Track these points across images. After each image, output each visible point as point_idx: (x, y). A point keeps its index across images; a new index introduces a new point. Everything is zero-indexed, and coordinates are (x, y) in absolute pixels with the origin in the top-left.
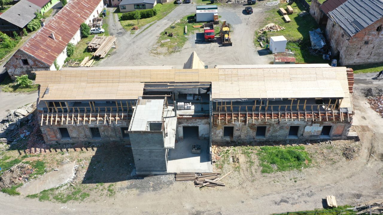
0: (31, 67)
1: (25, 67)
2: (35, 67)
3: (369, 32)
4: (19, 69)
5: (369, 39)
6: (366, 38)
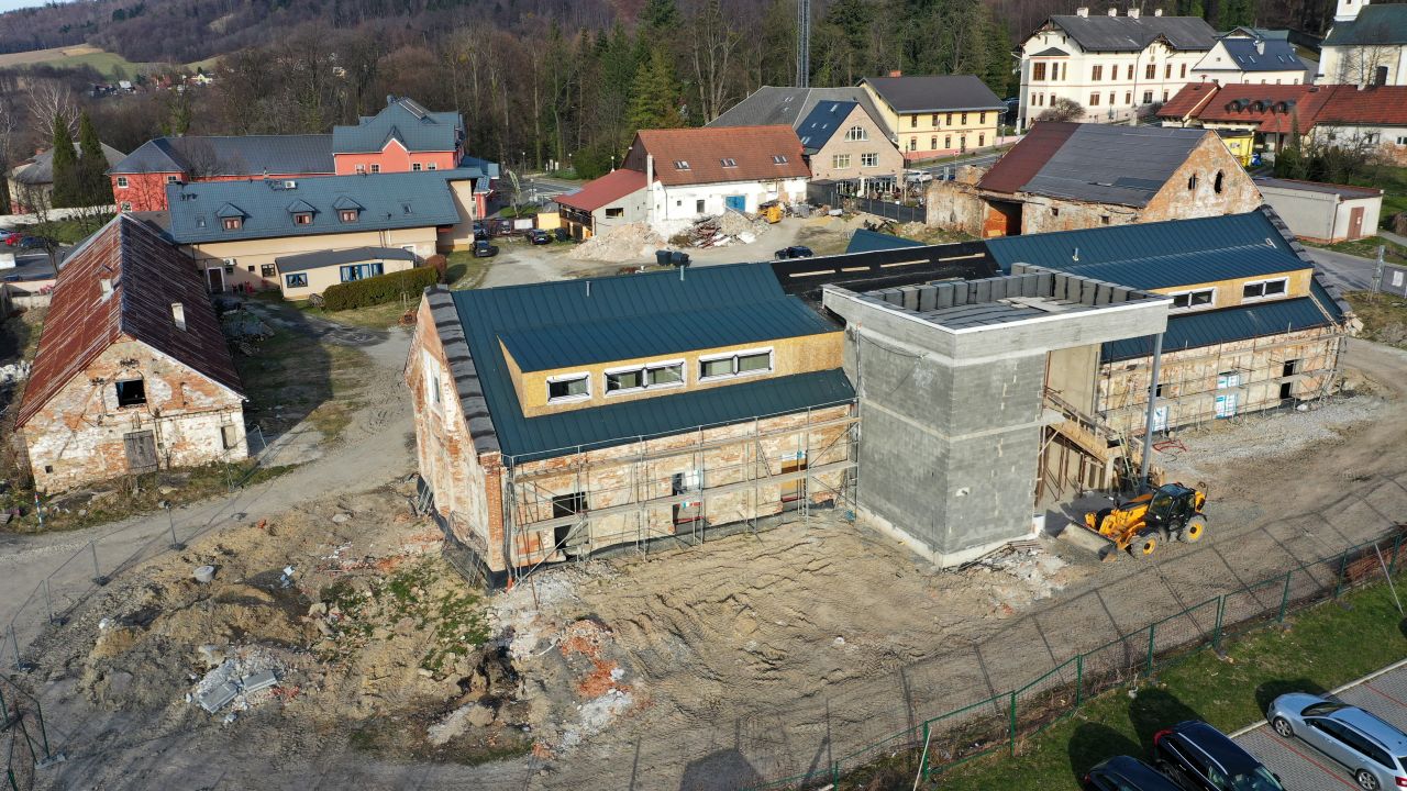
0: (157, 415)
1: (127, 417)
2: (174, 412)
4: (91, 430)
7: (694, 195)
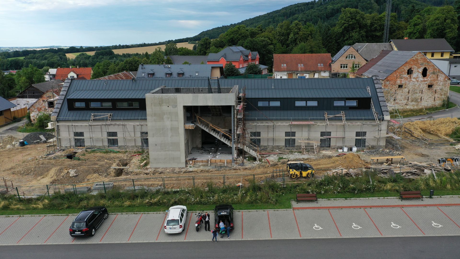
1: (50, 110)
3: (400, 75)
4: (42, 112)
5: (402, 82)
6: (399, 82)
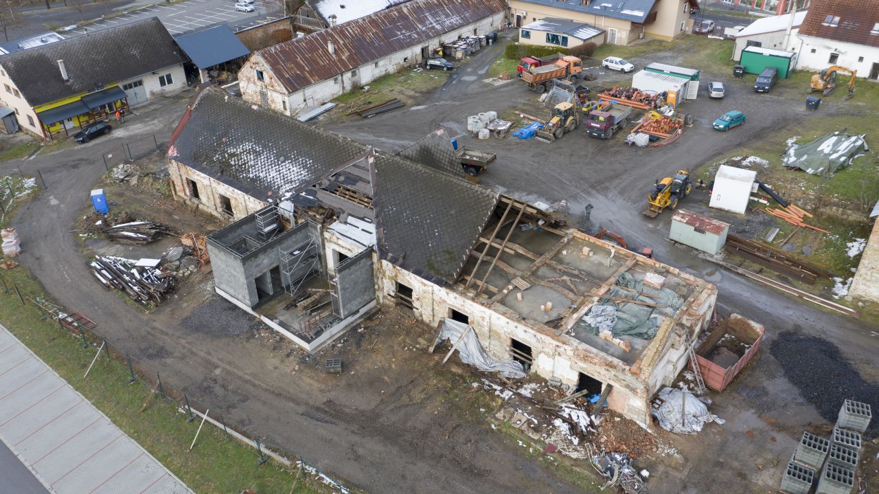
0: (267, 87)
1: (260, 84)
2: (270, 88)
4: (252, 84)
7: (829, 48)
